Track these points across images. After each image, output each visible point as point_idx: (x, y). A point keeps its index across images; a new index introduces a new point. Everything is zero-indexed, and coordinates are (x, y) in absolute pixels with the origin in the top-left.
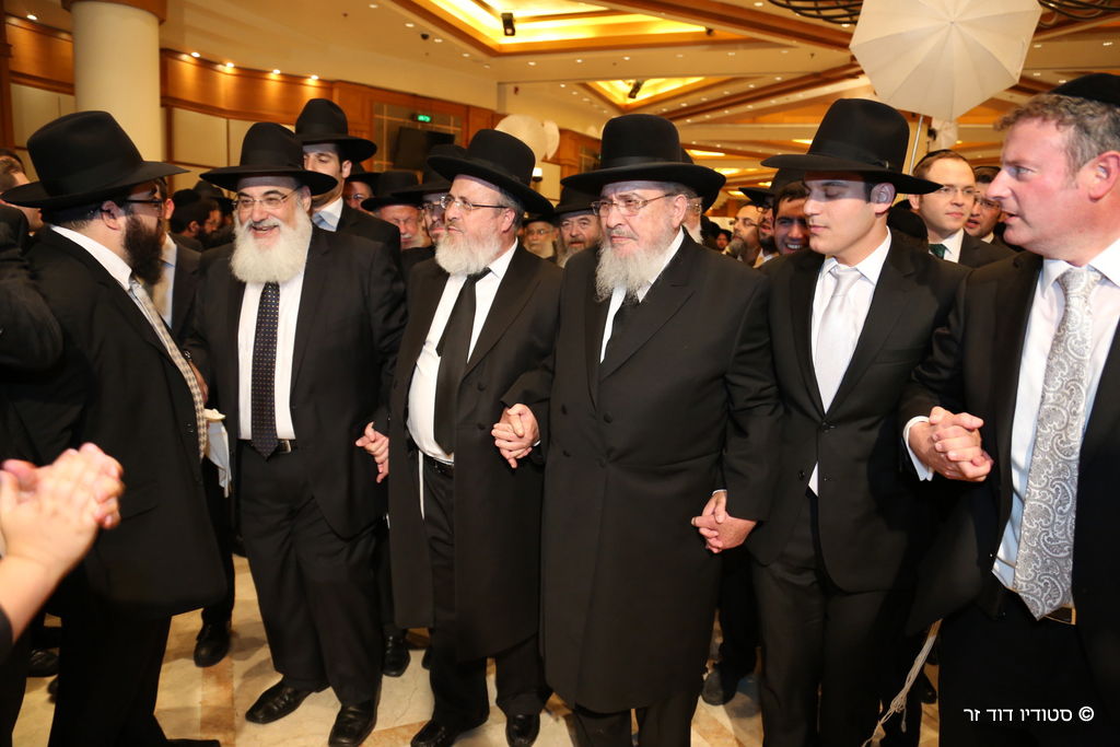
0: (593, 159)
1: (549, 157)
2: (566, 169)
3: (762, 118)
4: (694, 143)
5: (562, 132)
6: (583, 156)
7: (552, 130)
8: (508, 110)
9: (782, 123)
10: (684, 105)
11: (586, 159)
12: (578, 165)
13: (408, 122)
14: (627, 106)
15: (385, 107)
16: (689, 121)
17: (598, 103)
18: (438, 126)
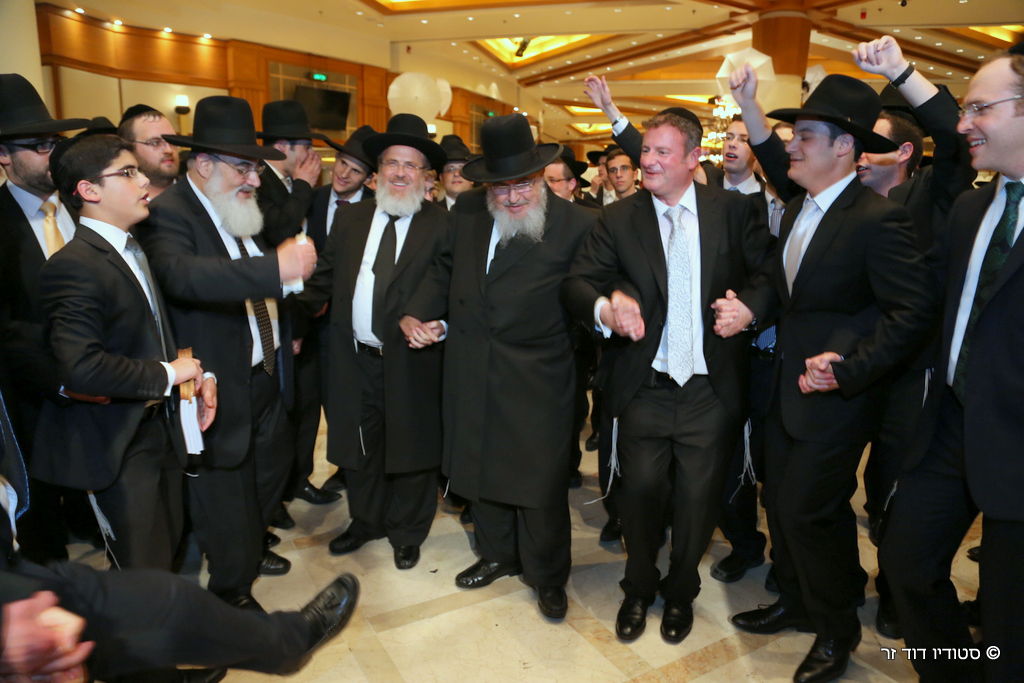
0: (483, 116)
1: (443, 114)
2: (458, 126)
3: (641, 75)
4: (576, 100)
5: (454, 90)
6: (474, 113)
7: (444, 88)
8: (401, 70)
9: (659, 79)
10: (569, 62)
11: (477, 116)
12: (468, 121)
13: (304, 82)
14: (514, 65)
15: (281, 66)
16: (572, 78)
17: (486, 62)
18: (334, 84)
